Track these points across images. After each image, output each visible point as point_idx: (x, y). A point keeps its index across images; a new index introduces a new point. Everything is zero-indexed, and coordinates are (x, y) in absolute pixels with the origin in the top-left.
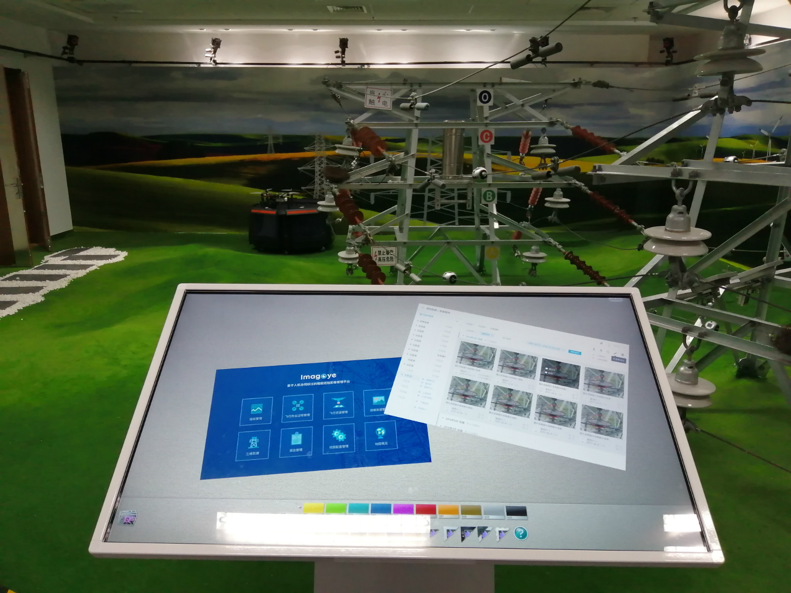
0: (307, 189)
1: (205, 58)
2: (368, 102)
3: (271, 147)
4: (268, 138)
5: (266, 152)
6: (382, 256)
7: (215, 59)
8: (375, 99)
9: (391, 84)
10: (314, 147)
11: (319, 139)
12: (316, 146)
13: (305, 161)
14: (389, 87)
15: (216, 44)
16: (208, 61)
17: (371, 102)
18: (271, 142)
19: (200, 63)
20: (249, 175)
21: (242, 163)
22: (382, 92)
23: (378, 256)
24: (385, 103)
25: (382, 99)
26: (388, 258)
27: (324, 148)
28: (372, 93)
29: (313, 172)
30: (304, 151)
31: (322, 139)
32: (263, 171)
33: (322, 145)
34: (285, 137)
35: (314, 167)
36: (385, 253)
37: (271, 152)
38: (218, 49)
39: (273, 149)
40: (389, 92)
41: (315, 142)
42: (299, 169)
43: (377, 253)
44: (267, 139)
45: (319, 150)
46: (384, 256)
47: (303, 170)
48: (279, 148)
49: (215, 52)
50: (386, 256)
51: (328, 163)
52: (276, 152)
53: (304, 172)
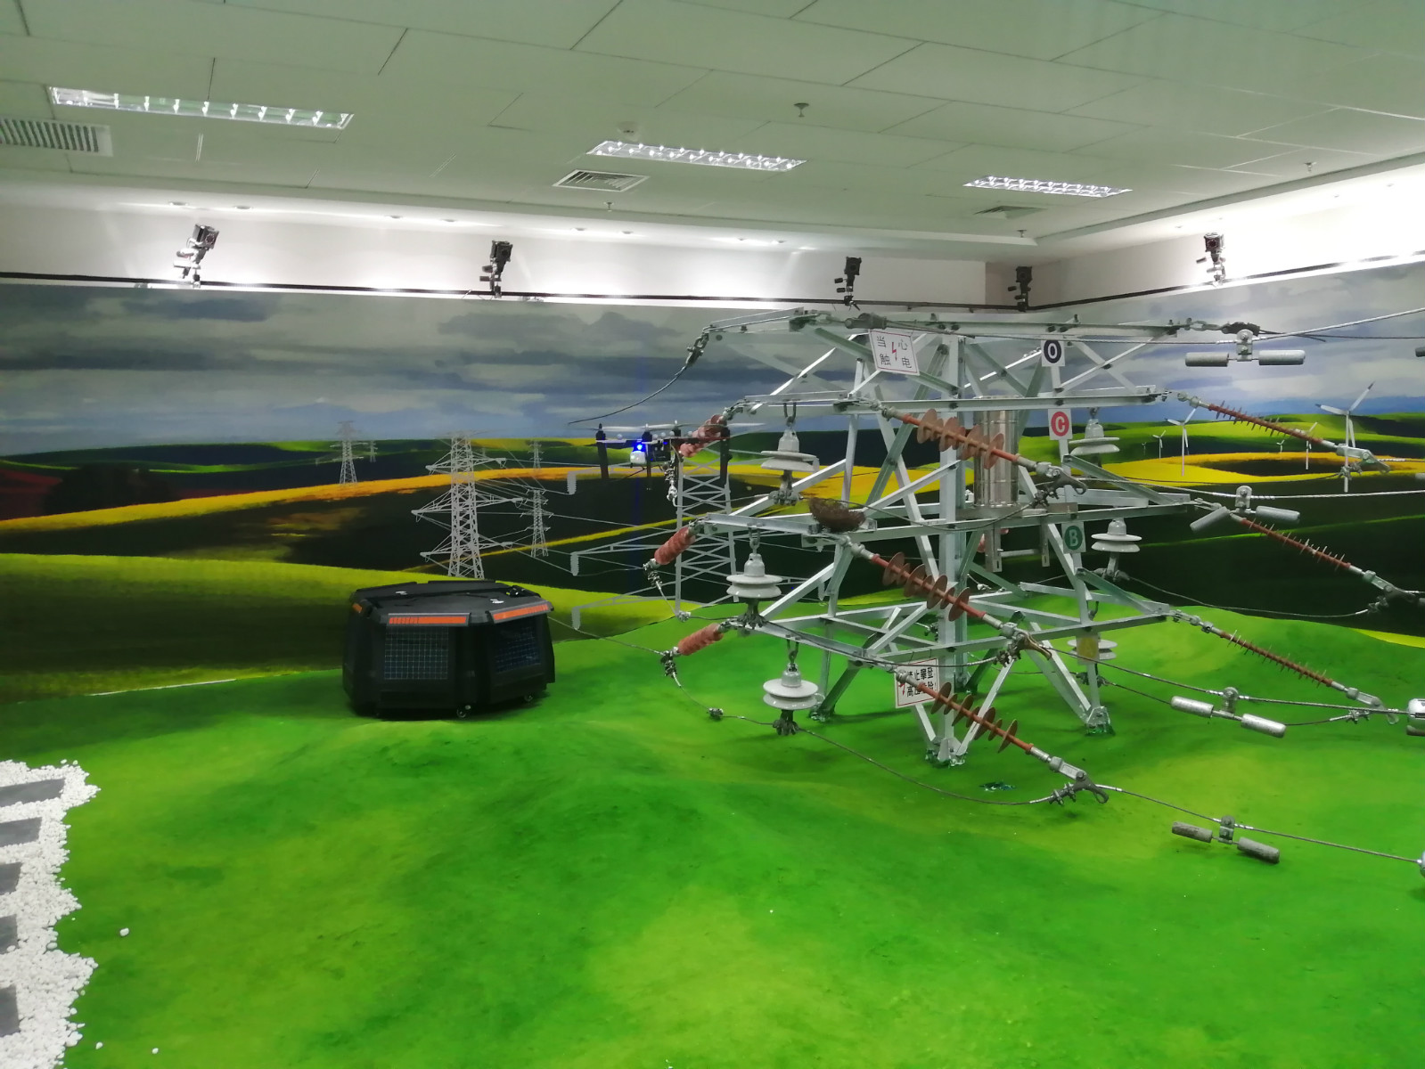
0: (432, 556)
3: (348, 471)
4: (341, 448)
5: (336, 480)
7: (201, 272)
10: (449, 464)
11: (459, 447)
12: (452, 461)
13: (426, 495)
15: (206, 237)
18: (348, 457)
20: (294, 535)
25: (901, 354)
27: (472, 465)
29: (446, 517)
30: (427, 473)
31: (466, 446)
32: (329, 523)
33: (466, 460)
34: (380, 445)
35: (450, 507)
37: (348, 480)
38: (213, 249)
39: (353, 472)
41: (452, 452)
42: (415, 512)
44: (338, 451)
45: (459, 470)
47: (425, 514)
48: (366, 470)
49: (199, 256)
51: (480, 495)
52: (361, 478)
53: (427, 519)
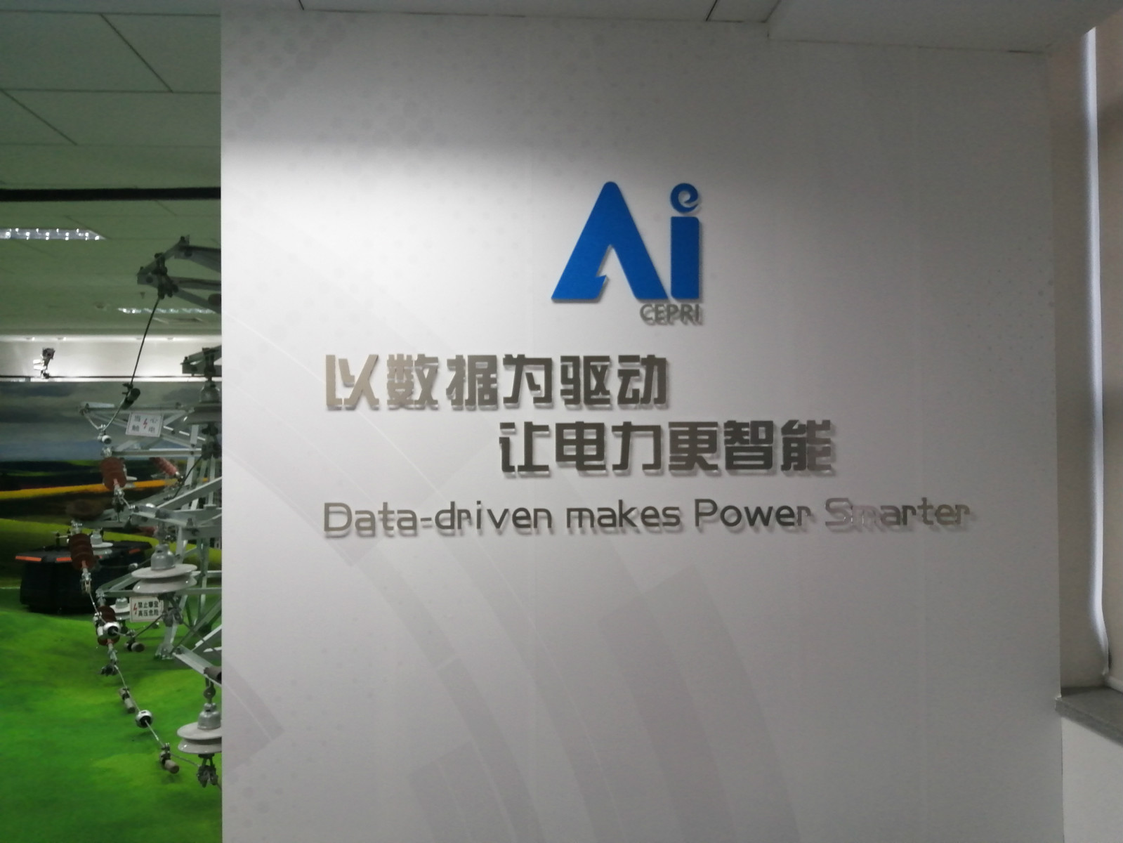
1: (34, 370)
2: (131, 428)
6: (143, 609)
7: (47, 372)
8: (141, 424)
9: (161, 408)
14: (159, 412)
15: (48, 354)
16: (39, 374)
17: (134, 428)
19: (29, 377)
21: (69, 496)
22: (150, 417)
23: (139, 610)
24: (152, 429)
25: (150, 424)
26: (151, 612)
28: (138, 419)
36: (148, 605)
38: (51, 360)
40: (159, 418)
43: (137, 606)
46: (145, 609)
49: (46, 364)
50: (149, 609)
